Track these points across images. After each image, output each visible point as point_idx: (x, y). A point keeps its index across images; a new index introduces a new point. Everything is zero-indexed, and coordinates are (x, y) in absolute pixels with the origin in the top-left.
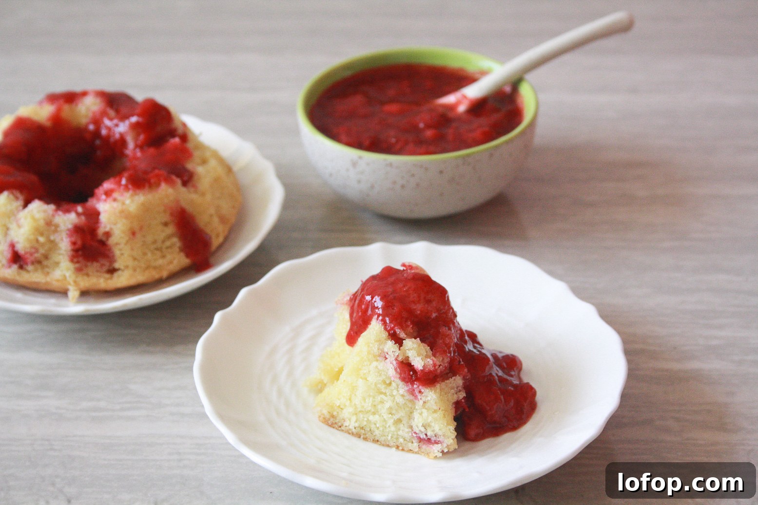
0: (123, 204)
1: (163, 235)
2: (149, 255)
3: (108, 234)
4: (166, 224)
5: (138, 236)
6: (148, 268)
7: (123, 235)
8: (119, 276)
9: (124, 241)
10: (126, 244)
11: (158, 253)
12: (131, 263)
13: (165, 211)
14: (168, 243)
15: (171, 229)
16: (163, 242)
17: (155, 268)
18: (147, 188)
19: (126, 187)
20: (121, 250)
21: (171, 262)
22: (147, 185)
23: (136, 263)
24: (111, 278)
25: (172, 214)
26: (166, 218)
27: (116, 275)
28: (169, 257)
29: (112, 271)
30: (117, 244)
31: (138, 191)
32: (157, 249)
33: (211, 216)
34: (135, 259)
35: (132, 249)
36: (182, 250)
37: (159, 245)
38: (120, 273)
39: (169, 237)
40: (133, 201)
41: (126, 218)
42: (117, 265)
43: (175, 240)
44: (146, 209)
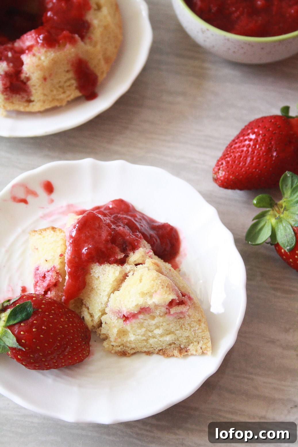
0: (40, 59)
1: (65, 79)
2: (55, 92)
3: (28, 79)
4: (68, 71)
5: (48, 80)
6: (53, 100)
7: (37, 81)
8: (33, 105)
9: (38, 85)
10: (40, 86)
11: (61, 90)
12: (42, 98)
13: (68, 63)
14: (68, 84)
15: (71, 75)
16: (65, 82)
17: (58, 100)
18: (57, 47)
19: (43, 45)
20: (36, 89)
21: (69, 96)
22: (57, 45)
23: (45, 97)
24: (28, 106)
25: (72, 65)
26: (68, 67)
27: (31, 104)
28: (68, 93)
29: (29, 101)
30: (34, 86)
31: (50, 49)
32: (60, 87)
33: (99, 60)
34: (45, 95)
35: (43, 89)
36: (77, 88)
37: (62, 84)
38: (34, 103)
39: (69, 80)
40: (46, 57)
41: (41, 70)
42: (32, 98)
43: (73, 81)
44: (55, 63)
